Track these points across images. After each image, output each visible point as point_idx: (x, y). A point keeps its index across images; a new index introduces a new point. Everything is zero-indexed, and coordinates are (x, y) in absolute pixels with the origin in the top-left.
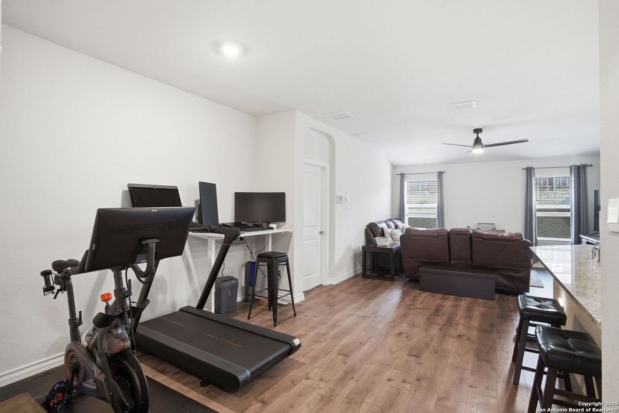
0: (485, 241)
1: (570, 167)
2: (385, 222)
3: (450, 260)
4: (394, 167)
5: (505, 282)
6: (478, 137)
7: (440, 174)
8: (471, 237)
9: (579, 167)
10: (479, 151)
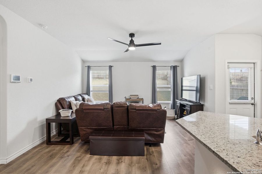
0: (137, 112)
1: (171, 67)
2: (74, 96)
3: (113, 125)
4: (83, 61)
5: (149, 138)
6: (132, 39)
7: (110, 67)
8: (128, 108)
9: (174, 67)
10: (132, 49)
